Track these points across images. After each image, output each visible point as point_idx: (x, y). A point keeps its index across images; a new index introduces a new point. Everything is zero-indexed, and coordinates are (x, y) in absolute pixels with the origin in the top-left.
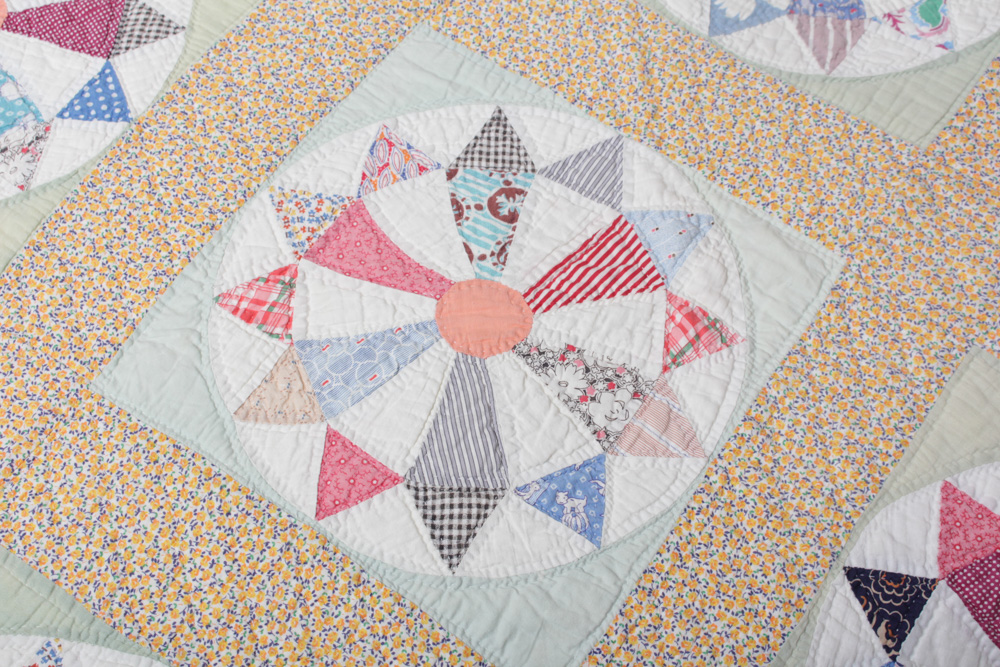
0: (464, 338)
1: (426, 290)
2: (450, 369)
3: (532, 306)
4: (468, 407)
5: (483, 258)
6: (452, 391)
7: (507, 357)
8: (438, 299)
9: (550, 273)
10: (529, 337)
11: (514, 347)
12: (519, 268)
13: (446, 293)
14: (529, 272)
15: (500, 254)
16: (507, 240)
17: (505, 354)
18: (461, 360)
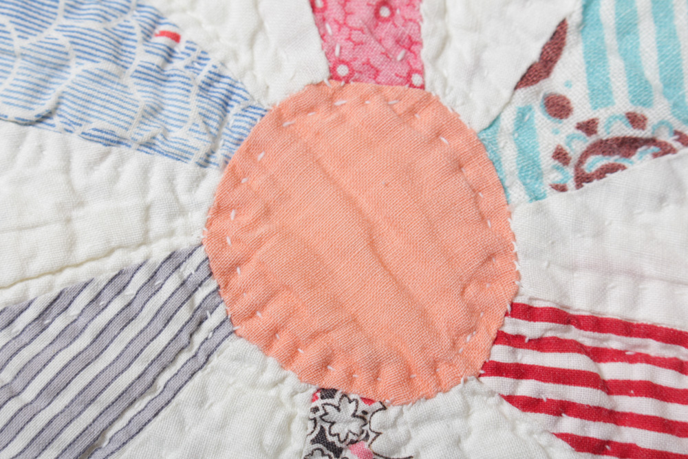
0: (262, 230)
1: (341, 25)
2: (137, 257)
3: (501, 354)
4: (52, 391)
5: (558, 107)
6: (74, 311)
7: (286, 389)
8: (334, 76)
9: (650, 332)
10: (393, 411)
11: (328, 393)
12: (599, 234)
13: (369, 86)
14: (606, 270)
15: (603, 147)
16: (666, 137)
17: (292, 380)
18: (188, 269)
